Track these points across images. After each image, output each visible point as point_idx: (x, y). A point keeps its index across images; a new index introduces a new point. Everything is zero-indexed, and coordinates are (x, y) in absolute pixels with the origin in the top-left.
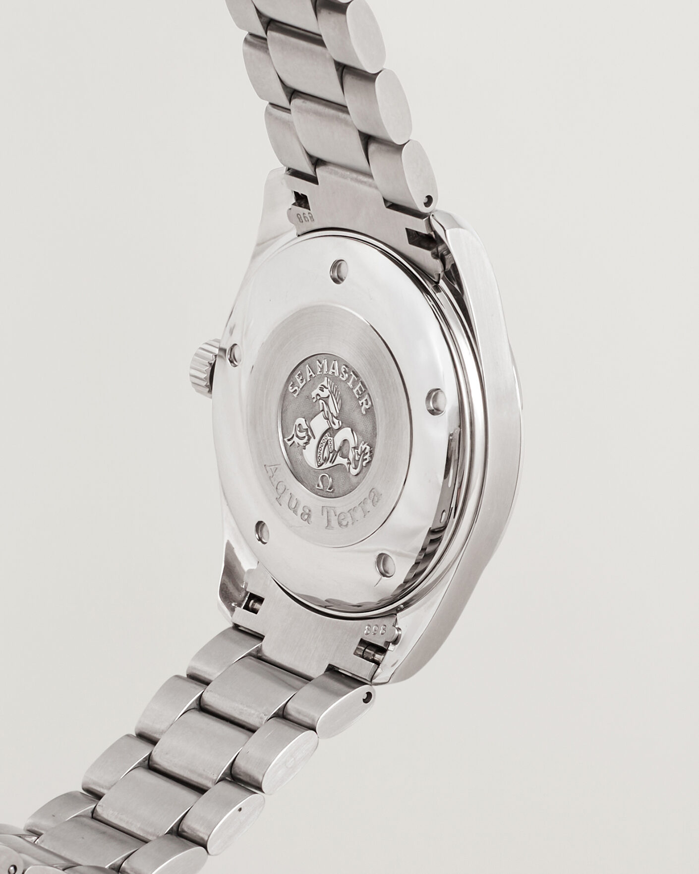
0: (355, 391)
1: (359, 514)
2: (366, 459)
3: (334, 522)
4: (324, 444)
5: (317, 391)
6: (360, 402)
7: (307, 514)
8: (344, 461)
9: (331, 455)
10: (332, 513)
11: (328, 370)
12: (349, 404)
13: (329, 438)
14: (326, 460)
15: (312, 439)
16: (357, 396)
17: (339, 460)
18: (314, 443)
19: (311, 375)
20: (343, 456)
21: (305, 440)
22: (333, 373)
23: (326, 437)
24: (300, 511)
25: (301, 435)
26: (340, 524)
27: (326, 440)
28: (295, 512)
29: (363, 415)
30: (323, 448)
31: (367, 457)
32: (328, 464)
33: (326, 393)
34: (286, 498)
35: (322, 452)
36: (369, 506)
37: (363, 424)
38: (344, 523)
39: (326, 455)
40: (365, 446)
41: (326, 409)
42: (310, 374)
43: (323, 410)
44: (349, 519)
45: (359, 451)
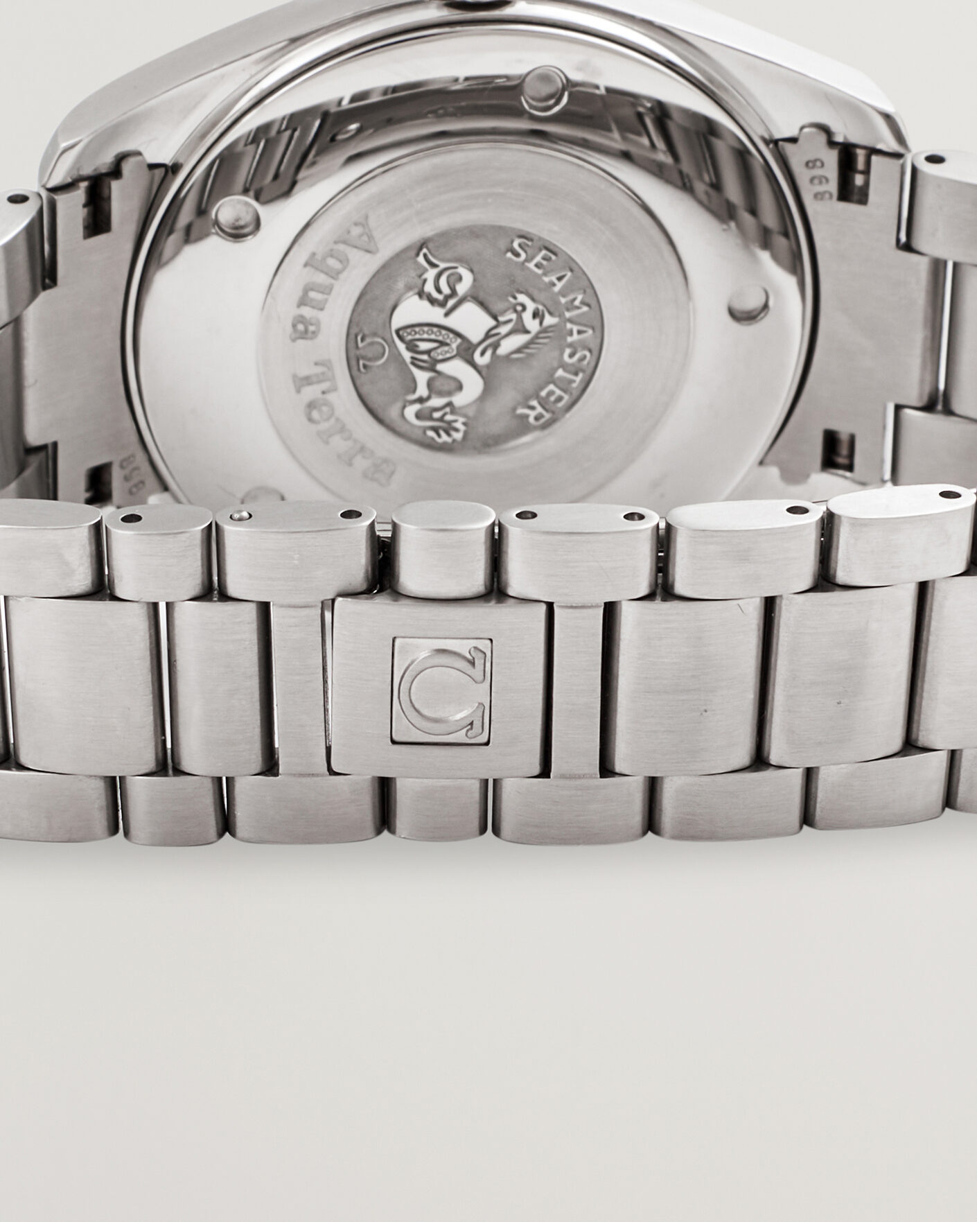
0: (551, 387)
1: (338, 443)
2: (439, 435)
3: (311, 392)
4: (440, 338)
5: (531, 306)
6: (534, 403)
7: (306, 331)
8: (422, 391)
9: (425, 357)
10: (325, 386)
11: (571, 321)
12: (525, 377)
13: (454, 346)
14: (411, 347)
15: (442, 311)
16: (543, 393)
17: (422, 377)
18: (435, 315)
19: (554, 285)
20: (430, 384)
21: (435, 295)
22: (571, 333)
23: (453, 340)
24: (307, 312)
25: (443, 282)
26: (311, 406)
27: (448, 341)
28: (303, 302)
29: (514, 409)
30: (433, 337)
31: (445, 438)
32: (407, 356)
33: (533, 325)
34: (321, 278)
35: (425, 336)
36: (361, 463)
37: (497, 415)
38: (315, 415)
39: (424, 346)
40: (462, 428)
41: (504, 330)
42: (556, 281)
43: (499, 324)
44: (324, 426)
45: (449, 417)
